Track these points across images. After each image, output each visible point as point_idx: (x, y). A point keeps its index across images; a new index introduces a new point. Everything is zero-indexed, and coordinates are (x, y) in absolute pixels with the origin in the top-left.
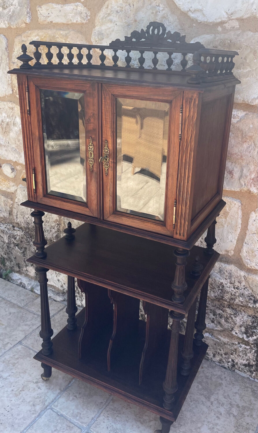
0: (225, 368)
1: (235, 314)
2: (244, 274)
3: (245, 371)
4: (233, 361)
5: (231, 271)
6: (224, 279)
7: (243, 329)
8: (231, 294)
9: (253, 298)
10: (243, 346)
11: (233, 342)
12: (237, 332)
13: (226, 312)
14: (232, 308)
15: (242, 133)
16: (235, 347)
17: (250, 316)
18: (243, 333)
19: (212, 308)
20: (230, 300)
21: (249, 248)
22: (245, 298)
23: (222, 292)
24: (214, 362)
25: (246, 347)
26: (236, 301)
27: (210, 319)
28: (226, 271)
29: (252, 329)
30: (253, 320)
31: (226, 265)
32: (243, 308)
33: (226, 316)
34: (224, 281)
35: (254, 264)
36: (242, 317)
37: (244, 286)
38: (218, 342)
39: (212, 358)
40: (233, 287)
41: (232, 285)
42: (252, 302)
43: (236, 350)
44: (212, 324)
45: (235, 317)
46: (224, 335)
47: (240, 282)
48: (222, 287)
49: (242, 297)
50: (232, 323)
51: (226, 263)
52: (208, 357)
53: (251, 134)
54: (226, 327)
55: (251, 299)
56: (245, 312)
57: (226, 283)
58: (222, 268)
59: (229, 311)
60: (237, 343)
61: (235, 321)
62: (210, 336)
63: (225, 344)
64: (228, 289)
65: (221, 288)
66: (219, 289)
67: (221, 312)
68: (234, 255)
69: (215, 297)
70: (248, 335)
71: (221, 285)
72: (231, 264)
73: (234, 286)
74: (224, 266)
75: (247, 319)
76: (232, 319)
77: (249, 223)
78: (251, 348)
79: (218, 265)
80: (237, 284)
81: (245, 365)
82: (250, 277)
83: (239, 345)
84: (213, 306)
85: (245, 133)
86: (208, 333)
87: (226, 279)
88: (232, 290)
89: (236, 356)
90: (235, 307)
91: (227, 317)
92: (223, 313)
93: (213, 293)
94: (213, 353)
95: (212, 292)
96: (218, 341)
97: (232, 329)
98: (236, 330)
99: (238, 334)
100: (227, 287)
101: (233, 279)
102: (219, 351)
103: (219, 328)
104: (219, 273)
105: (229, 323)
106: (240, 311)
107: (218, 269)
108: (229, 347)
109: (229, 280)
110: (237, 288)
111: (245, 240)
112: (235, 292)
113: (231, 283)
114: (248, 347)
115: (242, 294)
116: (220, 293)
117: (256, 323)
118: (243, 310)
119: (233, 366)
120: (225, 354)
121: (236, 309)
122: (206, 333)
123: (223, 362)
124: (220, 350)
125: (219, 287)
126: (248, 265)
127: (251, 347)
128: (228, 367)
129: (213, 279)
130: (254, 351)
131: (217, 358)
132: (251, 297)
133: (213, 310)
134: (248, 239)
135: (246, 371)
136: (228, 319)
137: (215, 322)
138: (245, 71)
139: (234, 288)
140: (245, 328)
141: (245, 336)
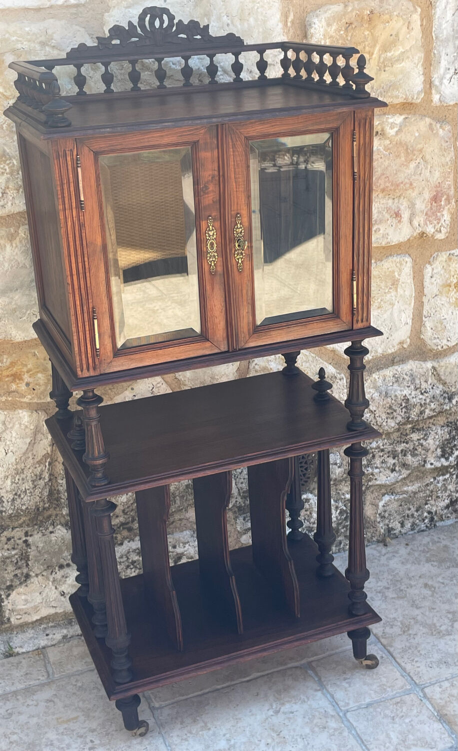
0: (423, 531)
1: (426, 435)
2: (431, 365)
3: (448, 517)
4: (429, 512)
5: (412, 370)
6: (406, 388)
7: (439, 452)
8: (421, 404)
9: (446, 395)
10: (441, 478)
11: (428, 482)
12: (432, 461)
13: (412, 441)
14: (417, 429)
15: (405, 148)
16: (431, 487)
17: (443, 426)
18: (440, 458)
19: (390, 448)
20: (418, 416)
21: (434, 321)
22: (438, 401)
23: (407, 410)
24: (405, 534)
25: (444, 477)
26: (426, 414)
27: (389, 468)
28: (406, 374)
29: (450, 443)
30: (450, 428)
31: (401, 366)
32: (432, 421)
33: (412, 447)
34: (406, 392)
35: (445, 342)
36: (436, 433)
37: (431, 384)
38: (404, 498)
39: (400, 532)
40: (419, 394)
41: (418, 391)
42: (447, 401)
43: (432, 492)
44: (392, 475)
45: (426, 440)
46: (411, 481)
47: (426, 381)
48: (406, 403)
49: (433, 402)
50: (423, 452)
51: (401, 363)
52: (395, 534)
53: (420, 146)
54: (416, 464)
55: (445, 398)
56: (434, 425)
57: (410, 392)
58: (398, 373)
59: (415, 436)
60: (432, 480)
61: (427, 445)
62: (393, 497)
63: (415, 493)
64: (414, 400)
65: (404, 405)
66: (402, 409)
67: (403, 446)
68: (411, 345)
69: (398, 424)
70: (447, 456)
71: (403, 400)
72: (408, 361)
73: (421, 391)
74: (399, 370)
75: (443, 432)
76: (422, 445)
77: (425, 284)
78: (451, 475)
79: (391, 373)
80: (424, 386)
81: (447, 507)
82: (442, 364)
83: (436, 481)
84: (391, 444)
85: (412, 146)
86: (386, 495)
87: (409, 387)
88: (420, 399)
89: (432, 502)
90: (421, 425)
91: (413, 449)
92: (407, 446)
93: (392, 420)
94: (399, 522)
95: (389, 420)
96: (405, 496)
97: (425, 462)
98: (431, 459)
99: (434, 463)
100: (413, 398)
101: (418, 382)
102: (408, 512)
103: (405, 473)
104: (395, 385)
105: (417, 455)
106: (429, 427)
107: (392, 378)
108: (422, 494)
109: (412, 387)
110: (425, 392)
111: (424, 312)
112: (425, 400)
113: (416, 389)
114: (447, 476)
115: (434, 397)
116: (405, 412)
117: (454, 431)
118: (433, 424)
119: (432, 519)
120: (417, 511)
121: (423, 427)
122: (383, 497)
123: (416, 524)
124: (409, 509)
125: (401, 405)
126: (439, 347)
127: (450, 473)
128: (427, 526)
129: (393, 396)
130: (455, 476)
131: (408, 525)
132: (444, 395)
133: (392, 451)
134: (428, 309)
135: (449, 515)
136: (416, 449)
137: (397, 469)
138: (397, 53)
139: (422, 394)
140: (441, 448)
141: (443, 460)
